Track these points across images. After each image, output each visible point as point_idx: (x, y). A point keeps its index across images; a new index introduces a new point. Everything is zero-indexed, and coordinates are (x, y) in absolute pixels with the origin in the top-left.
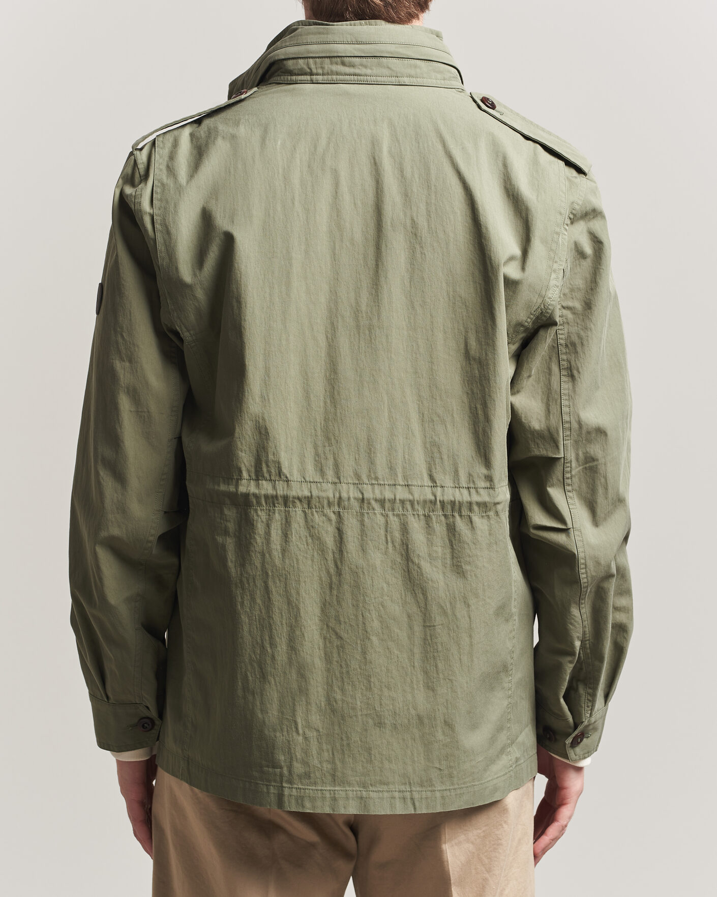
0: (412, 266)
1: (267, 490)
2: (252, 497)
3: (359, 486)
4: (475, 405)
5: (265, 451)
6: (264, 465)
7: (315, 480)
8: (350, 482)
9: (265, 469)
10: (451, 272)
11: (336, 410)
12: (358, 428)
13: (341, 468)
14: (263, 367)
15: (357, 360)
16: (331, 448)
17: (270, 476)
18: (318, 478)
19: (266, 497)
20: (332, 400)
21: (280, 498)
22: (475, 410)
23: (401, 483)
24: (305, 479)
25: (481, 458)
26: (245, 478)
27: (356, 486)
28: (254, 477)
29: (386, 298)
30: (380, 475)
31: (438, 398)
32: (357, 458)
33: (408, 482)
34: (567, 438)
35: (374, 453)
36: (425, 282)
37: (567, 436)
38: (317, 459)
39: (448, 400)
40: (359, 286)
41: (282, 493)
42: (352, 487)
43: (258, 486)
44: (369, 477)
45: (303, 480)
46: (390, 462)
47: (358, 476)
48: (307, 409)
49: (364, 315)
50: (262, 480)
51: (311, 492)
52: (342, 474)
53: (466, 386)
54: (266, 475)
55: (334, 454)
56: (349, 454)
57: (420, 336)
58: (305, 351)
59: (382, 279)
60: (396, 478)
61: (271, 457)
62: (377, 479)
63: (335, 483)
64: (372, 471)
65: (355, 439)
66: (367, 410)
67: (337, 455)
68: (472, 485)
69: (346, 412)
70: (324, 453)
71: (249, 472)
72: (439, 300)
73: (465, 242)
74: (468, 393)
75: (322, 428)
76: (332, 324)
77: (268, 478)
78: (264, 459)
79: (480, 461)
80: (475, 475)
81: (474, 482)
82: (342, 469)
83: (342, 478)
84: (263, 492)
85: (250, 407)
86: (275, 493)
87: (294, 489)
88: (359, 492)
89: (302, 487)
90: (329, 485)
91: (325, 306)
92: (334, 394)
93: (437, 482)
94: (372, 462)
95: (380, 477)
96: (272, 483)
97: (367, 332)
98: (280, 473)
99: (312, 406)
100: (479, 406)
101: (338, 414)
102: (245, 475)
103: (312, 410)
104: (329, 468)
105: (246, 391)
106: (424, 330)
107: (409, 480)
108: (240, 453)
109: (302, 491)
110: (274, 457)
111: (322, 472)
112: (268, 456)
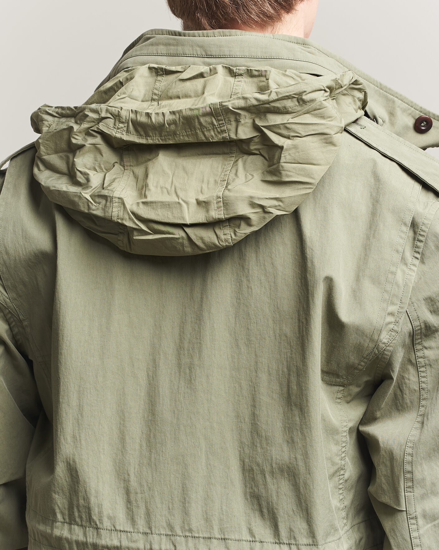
0: (238, 300)
1: (78, 536)
2: (65, 542)
3: (172, 538)
4: (295, 455)
5: (76, 495)
6: (75, 510)
7: (126, 529)
8: (162, 533)
9: (76, 514)
10: (278, 308)
11: (151, 454)
12: (172, 476)
13: (153, 517)
14: (77, 405)
15: (176, 401)
16: (143, 495)
17: (81, 521)
18: (129, 528)
19: (77, 542)
20: (148, 443)
21: (90, 546)
22: (294, 460)
23: (218, 536)
24: (114, 527)
25: (302, 512)
26: (60, 520)
27: (169, 537)
28: (67, 520)
29: (208, 335)
30: (194, 526)
31: (258, 445)
32: (170, 508)
33: (224, 535)
34: (409, 490)
35: (188, 502)
36: (250, 319)
37: (409, 487)
38: (129, 506)
39: (268, 448)
40: (184, 321)
41: (91, 540)
42: (164, 538)
43: (70, 530)
44: (183, 528)
45: (113, 528)
46: (206, 513)
47: (171, 527)
48: (122, 452)
49: (186, 352)
50: (74, 524)
51: (120, 543)
52: (153, 524)
53: (286, 434)
54: (78, 520)
55: (146, 502)
56: (162, 503)
57: (243, 377)
58: (123, 388)
59: (206, 314)
60: (212, 531)
61: (81, 502)
62: (190, 530)
63: (146, 534)
64: (186, 522)
65: (169, 487)
66: (182, 456)
67: (149, 504)
68: (293, 542)
69: (161, 457)
70: (136, 501)
71: (63, 514)
72: (265, 339)
73: (294, 276)
74: (288, 441)
75: (136, 473)
76: (154, 361)
77: (80, 523)
78: (75, 503)
79: (302, 516)
80: (296, 531)
81: (295, 538)
82: (154, 519)
83: (153, 529)
84: (74, 538)
85: (62, 447)
86: (85, 540)
87: (103, 538)
88: (171, 544)
89: (112, 536)
90: (140, 535)
91: (149, 342)
92: (150, 437)
93: (256, 536)
94: (186, 512)
95: (194, 529)
96: (83, 529)
97: (188, 371)
98: (90, 519)
99: (126, 449)
100: (299, 457)
101: (153, 459)
102: (59, 516)
103: (127, 452)
104: (141, 517)
105: (59, 430)
106: (248, 371)
107: (226, 533)
108: (54, 494)
109: (112, 540)
110: (85, 503)
111: (133, 521)
112: (78, 501)
